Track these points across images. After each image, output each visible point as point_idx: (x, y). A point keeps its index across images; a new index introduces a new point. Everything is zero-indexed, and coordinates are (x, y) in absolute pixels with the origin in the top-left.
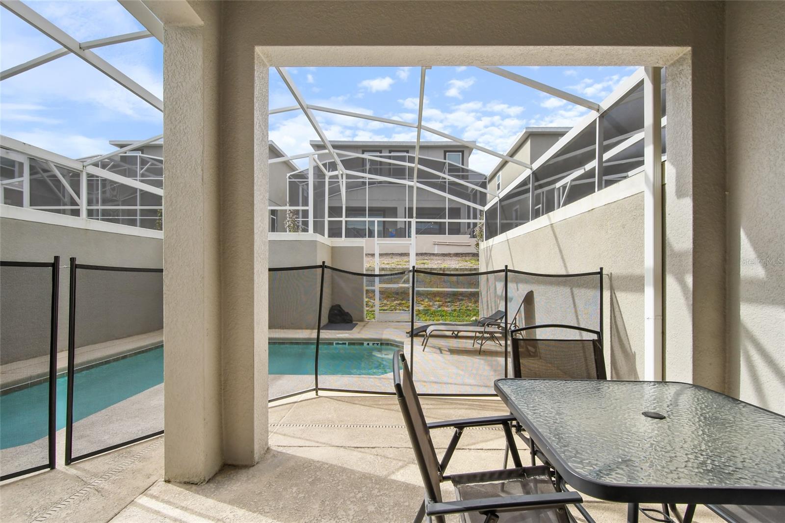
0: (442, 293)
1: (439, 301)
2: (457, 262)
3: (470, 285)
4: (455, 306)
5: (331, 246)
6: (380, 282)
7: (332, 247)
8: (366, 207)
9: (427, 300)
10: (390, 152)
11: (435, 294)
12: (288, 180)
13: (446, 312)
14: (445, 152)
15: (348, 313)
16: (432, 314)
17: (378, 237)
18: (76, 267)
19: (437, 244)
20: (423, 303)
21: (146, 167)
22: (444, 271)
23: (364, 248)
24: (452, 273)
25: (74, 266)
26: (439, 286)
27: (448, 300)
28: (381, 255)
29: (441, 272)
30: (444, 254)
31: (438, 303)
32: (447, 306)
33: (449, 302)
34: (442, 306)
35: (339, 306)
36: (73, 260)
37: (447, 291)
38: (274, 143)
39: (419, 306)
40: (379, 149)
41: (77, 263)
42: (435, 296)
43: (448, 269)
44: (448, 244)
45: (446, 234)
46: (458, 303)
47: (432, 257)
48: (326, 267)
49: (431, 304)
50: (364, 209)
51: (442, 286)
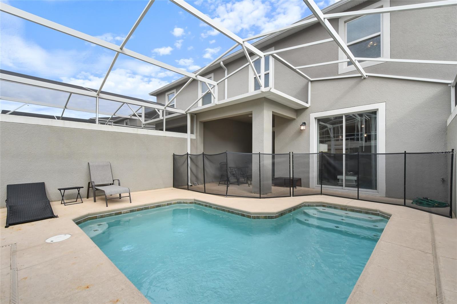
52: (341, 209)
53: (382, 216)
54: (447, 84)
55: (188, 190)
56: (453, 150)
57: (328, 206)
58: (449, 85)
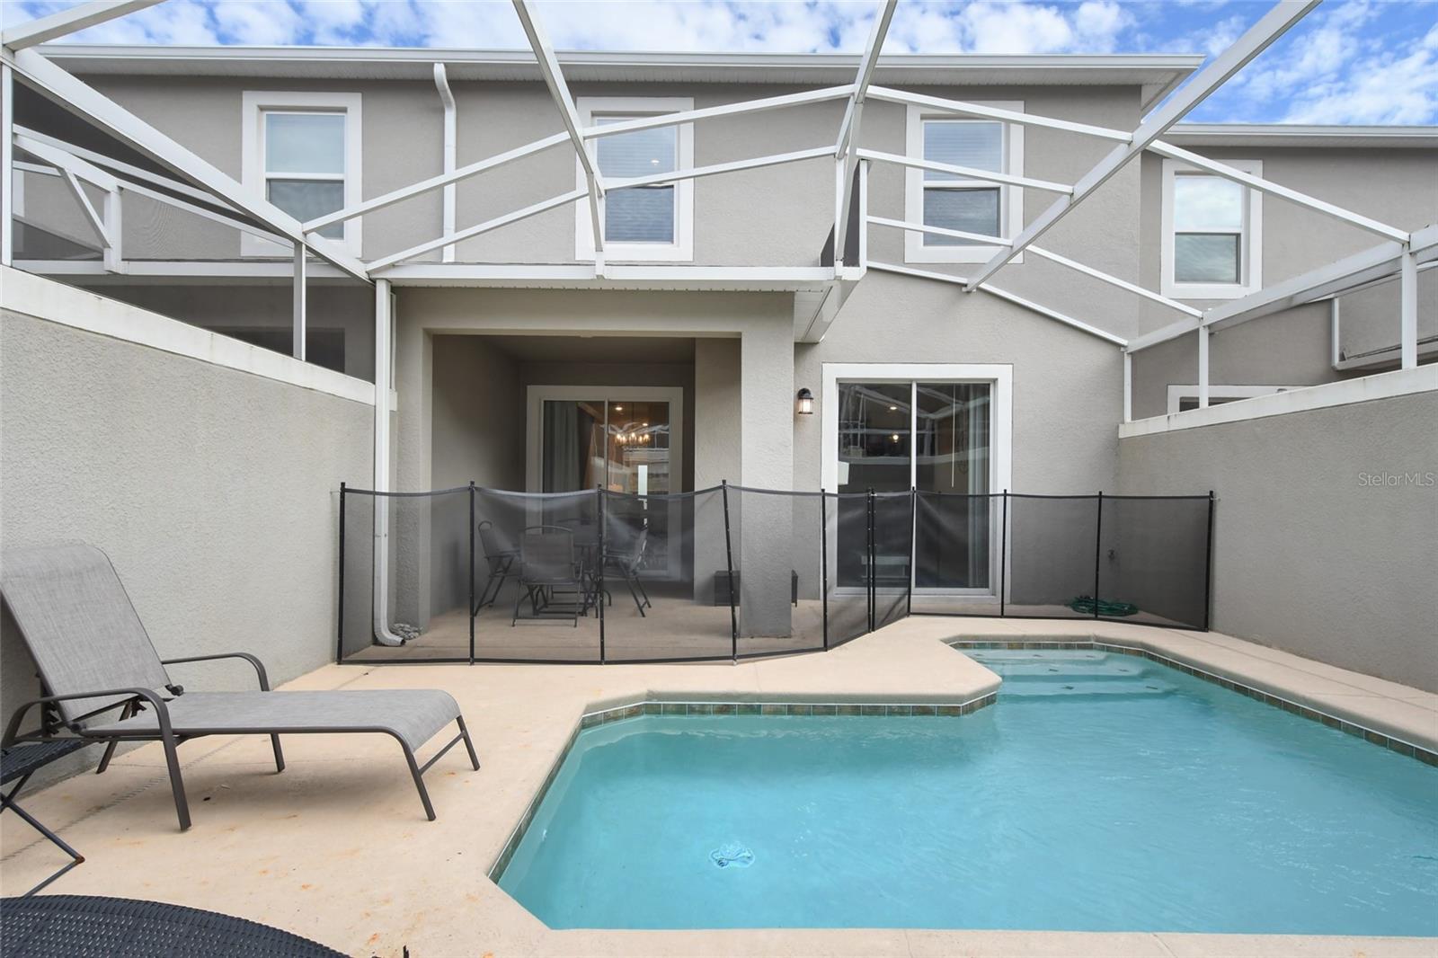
52: (1009, 648)
53: (1102, 649)
54: (1119, 346)
55: (472, 664)
56: (1211, 492)
57: (974, 644)
58: (1122, 349)
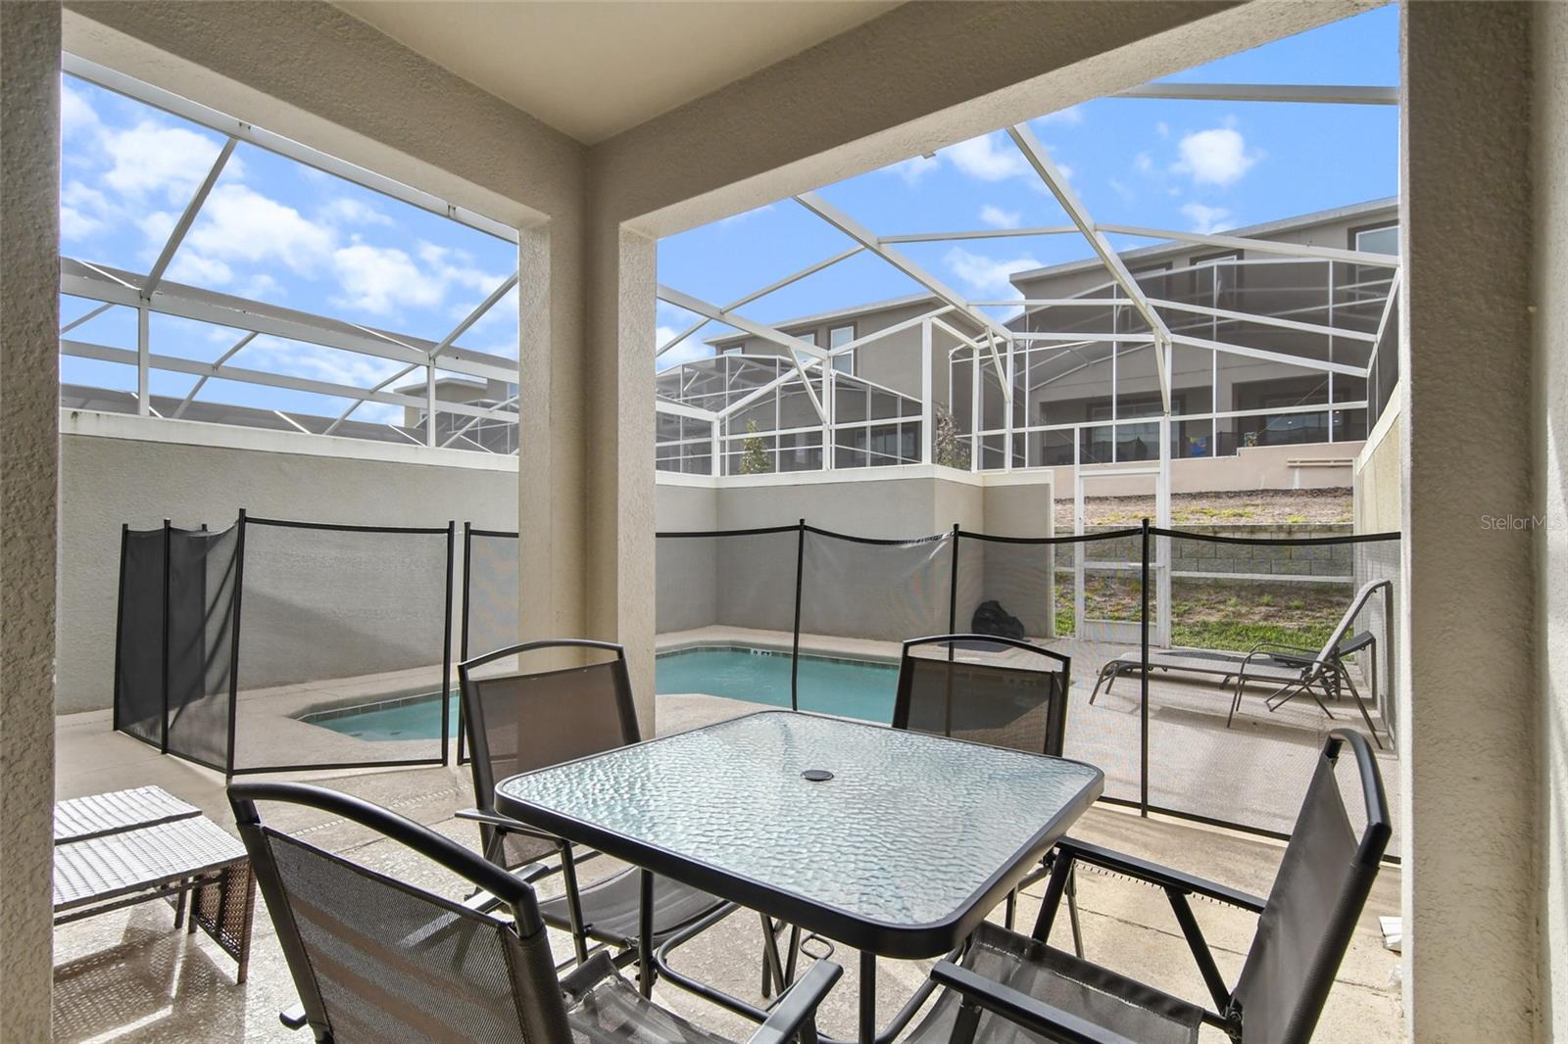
0: (1282, 586)
1: (1268, 605)
2: (1339, 509)
3: (1333, 566)
4: (1314, 618)
5: (981, 485)
6: (1089, 556)
7: (985, 487)
8: (1112, 397)
9: (1233, 600)
10: (1193, 262)
11: (1261, 588)
12: (951, 362)
13: (1282, 631)
14: (1352, 233)
15: (1015, 618)
16: (1239, 634)
17: (1081, 463)
18: (470, 534)
19: (1301, 467)
20: (1222, 607)
21: (738, 373)
22: (1290, 532)
23: (1052, 487)
24: (1314, 536)
25: (469, 532)
26: (1274, 569)
27: (1296, 603)
28: (1088, 500)
29: (1282, 536)
30: (1319, 490)
31: (1263, 609)
32: (1291, 619)
33: (1297, 608)
34: (1272, 616)
35: (996, 604)
36: (467, 525)
37: (1299, 582)
38: (941, 295)
39: (1210, 614)
40: (1165, 261)
41: (472, 528)
42: (1261, 594)
43: (1303, 528)
44: (1332, 464)
45: (1327, 441)
46: (1325, 612)
47: (1277, 499)
48: (807, 528)
49: (1244, 610)
50: (1107, 401)
51: (1283, 570)
